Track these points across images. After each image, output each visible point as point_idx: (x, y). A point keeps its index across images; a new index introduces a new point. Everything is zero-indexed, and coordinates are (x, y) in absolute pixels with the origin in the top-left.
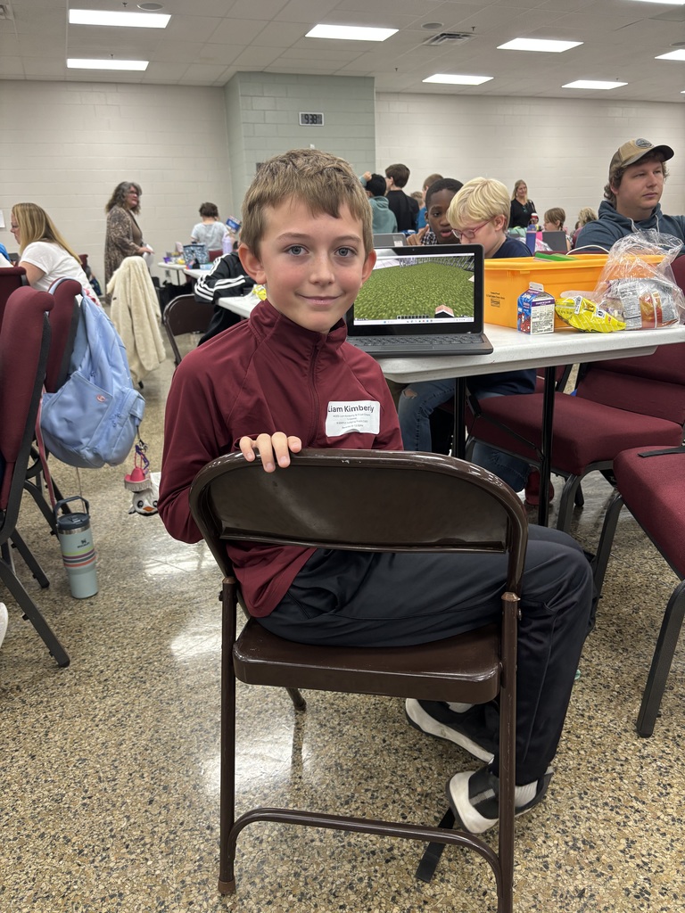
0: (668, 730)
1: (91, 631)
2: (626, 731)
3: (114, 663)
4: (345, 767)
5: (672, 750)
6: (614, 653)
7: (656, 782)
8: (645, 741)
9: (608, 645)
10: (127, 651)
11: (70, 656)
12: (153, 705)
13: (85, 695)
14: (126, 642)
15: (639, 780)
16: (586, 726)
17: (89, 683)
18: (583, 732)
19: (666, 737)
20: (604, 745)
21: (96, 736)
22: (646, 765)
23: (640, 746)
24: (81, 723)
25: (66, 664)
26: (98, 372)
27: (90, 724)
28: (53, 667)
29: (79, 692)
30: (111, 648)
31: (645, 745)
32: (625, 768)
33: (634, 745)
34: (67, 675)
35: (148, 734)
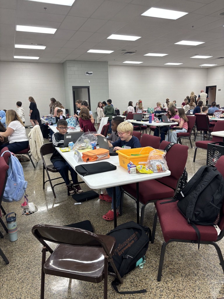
0: (165, 279)
1: (15, 252)
2: (155, 280)
3: (21, 263)
4: (81, 293)
5: (165, 285)
6: (156, 256)
7: (159, 294)
8: (159, 282)
9: (155, 253)
10: (25, 259)
11: (9, 261)
12: (32, 276)
13: (13, 273)
14: (25, 256)
15: (155, 294)
16: (145, 279)
17: (14, 269)
18: (144, 280)
19: (164, 281)
20: (148, 284)
21: (16, 286)
22: (158, 289)
23: (157, 284)
24: (12, 282)
25: (8, 263)
26: (15, 177)
27: (14, 282)
28: (5, 264)
29: (11, 272)
30: (21, 258)
31: (158, 284)
32: (152, 290)
33: (156, 284)
34: (8, 267)
35: (30, 285)
